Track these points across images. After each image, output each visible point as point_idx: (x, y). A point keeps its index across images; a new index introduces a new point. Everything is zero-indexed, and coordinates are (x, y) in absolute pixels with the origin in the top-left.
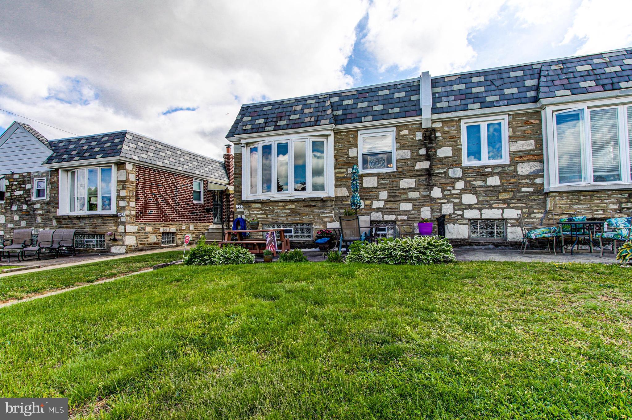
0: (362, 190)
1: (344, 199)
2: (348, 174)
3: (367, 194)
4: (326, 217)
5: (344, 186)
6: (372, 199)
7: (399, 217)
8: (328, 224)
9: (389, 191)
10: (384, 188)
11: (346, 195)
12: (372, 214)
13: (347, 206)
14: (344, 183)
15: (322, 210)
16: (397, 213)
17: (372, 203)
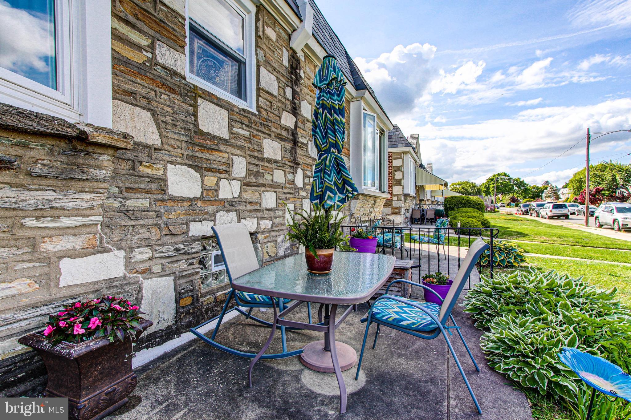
0: (197, 139)
1: (144, 157)
2: (153, 61)
3: (208, 156)
4: (65, 231)
5: (144, 102)
6: (219, 172)
7: (262, 222)
8: (65, 264)
9: (249, 160)
10: (241, 148)
11: (150, 142)
12: (218, 215)
13: (154, 186)
14: (142, 91)
15: (50, 195)
16: (259, 214)
17: (218, 184)
